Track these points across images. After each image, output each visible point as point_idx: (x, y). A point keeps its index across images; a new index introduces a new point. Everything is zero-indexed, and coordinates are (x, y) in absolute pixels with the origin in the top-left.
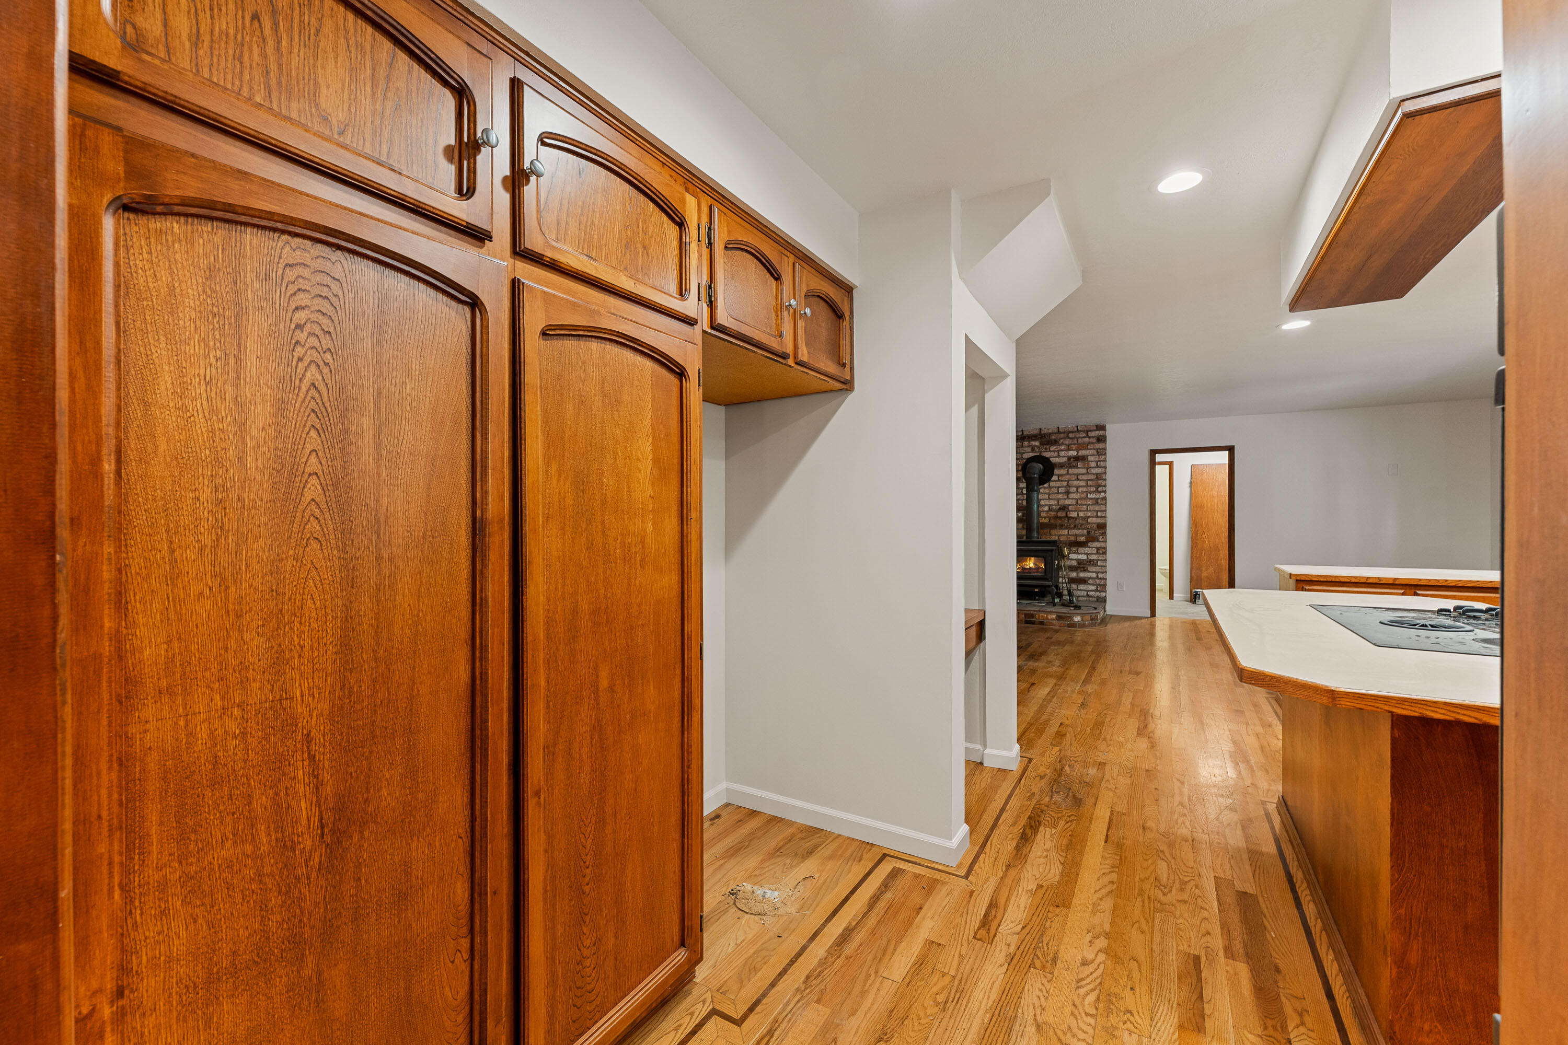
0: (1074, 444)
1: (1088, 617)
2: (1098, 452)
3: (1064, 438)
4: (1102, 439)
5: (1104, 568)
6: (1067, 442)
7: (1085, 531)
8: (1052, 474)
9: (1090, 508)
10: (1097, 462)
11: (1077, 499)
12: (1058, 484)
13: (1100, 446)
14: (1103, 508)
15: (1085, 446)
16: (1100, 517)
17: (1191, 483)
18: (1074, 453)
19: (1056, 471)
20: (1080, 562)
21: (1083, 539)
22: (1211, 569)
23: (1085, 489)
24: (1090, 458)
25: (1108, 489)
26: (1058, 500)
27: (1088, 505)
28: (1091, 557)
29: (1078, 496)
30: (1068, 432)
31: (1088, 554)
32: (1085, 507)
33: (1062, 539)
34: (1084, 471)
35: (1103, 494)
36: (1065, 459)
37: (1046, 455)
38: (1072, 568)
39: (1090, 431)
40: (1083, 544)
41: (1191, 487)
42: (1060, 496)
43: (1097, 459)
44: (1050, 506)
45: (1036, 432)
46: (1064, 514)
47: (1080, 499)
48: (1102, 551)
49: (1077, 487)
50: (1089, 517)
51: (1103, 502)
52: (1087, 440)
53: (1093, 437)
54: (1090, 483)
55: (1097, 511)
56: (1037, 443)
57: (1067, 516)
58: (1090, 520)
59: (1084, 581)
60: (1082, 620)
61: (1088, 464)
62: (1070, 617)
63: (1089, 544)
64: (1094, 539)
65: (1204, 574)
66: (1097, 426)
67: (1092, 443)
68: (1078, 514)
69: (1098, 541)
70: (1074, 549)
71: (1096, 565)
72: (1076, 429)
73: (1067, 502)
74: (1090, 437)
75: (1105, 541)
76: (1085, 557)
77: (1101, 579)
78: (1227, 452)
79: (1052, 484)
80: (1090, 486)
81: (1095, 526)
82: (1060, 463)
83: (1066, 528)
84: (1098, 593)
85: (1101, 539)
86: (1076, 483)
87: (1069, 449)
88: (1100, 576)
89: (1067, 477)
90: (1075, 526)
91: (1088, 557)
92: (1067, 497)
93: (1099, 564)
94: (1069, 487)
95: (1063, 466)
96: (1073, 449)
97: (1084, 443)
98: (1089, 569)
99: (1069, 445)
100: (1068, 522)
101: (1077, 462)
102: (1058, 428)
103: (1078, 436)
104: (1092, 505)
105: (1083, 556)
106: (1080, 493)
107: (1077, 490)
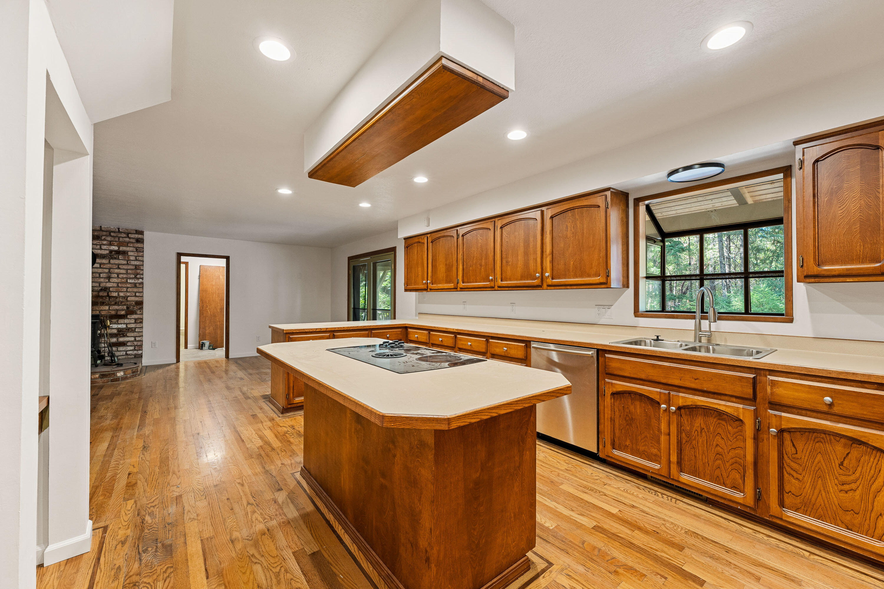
0: (116, 241)
1: (130, 371)
2: (137, 250)
3: (106, 236)
4: (140, 241)
5: (141, 334)
6: (109, 239)
7: (125, 307)
9: (129, 290)
10: (136, 257)
11: (118, 283)
12: (100, 271)
13: (139, 245)
14: (141, 290)
15: (127, 244)
16: (138, 297)
17: (199, 276)
18: (116, 248)
19: (99, 261)
20: (119, 330)
21: (123, 313)
22: (211, 328)
23: (125, 276)
24: (130, 253)
25: (145, 276)
26: (100, 283)
27: (128, 288)
28: (129, 326)
29: (119, 280)
30: (110, 232)
31: (127, 324)
32: (125, 289)
33: (103, 313)
34: (125, 262)
35: (141, 280)
36: (108, 252)
38: (112, 335)
39: (131, 233)
40: (123, 317)
41: (199, 278)
42: (102, 280)
43: (136, 255)
46: (105, 294)
47: (121, 283)
48: (140, 321)
49: (118, 274)
50: (129, 296)
51: (141, 286)
52: (127, 239)
53: (133, 238)
54: (129, 271)
55: (136, 293)
57: (108, 295)
58: (129, 299)
59: (124, 344)
60: (125, 374)
61: (128, 257)
62: (114, 374)
63: (128, 317)
64: (133, 313)
65: (207, 331)
66: (136, 231)
67: (132, 243)
68: (118, 294)
69: (136, 314)
70: (114, 321)
71: (134, 331)
72: (117, 230)
73: (108, 285)
74: (130, 238)
75: (142, 314)
76: (124, 326)
77: (138, 341)
78: (225, 260)
80: (130, 274)
81: (133, 303)
82: (101, 254)
83: (106, 305)
84: (135, 352)
85: (138, 312)
86: (117, 271)
87: (110, 244)
88: (137, 339)
89: (109, 265)
90: (116, 303)
91: (127, 326)
92: (109, 280)
93: (136, 331)
94: (111, 273)
95: (105, 257)
96: (115, 245)
97: (125, 242)
98: (128, 335)
99: (110, 242)
100: (109, 299)
101: (118, 255)
102: (101, 227)
103: (119, 236)
104: (131, 287)
105: (122, 325)
106: (120, 278)
107: (118, 276)
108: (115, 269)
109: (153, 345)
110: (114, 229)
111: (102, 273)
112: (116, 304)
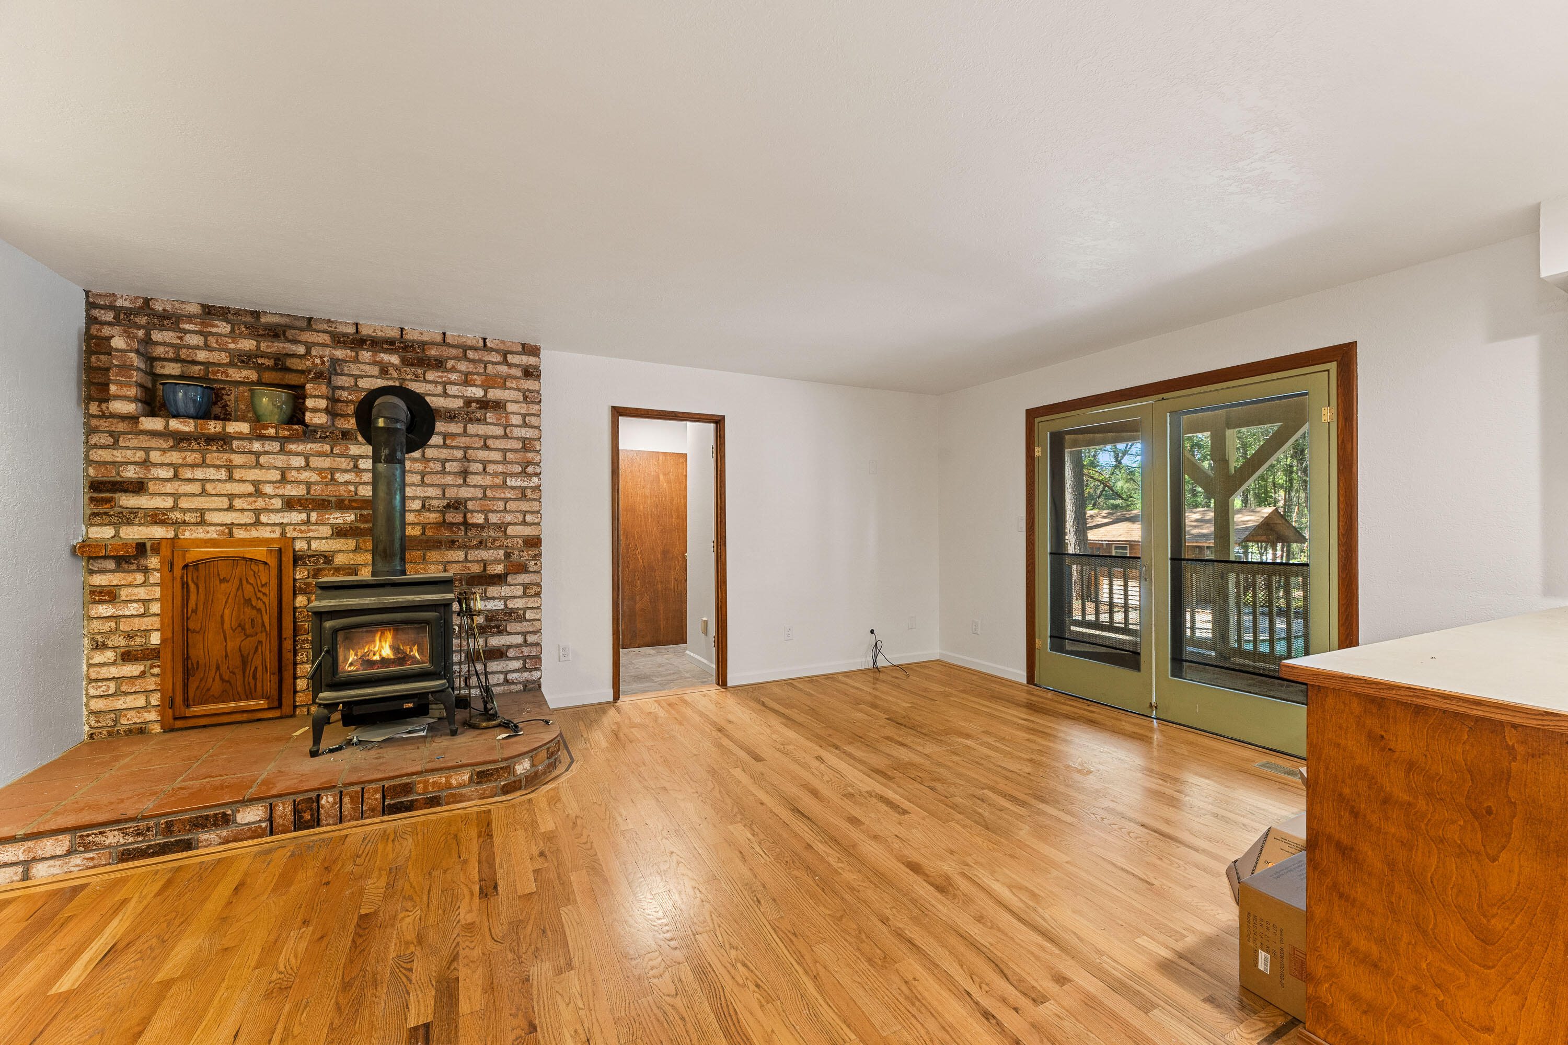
0: (478, 374)
2: (525, 398)
3: (456, 358)
4: (531, 373)
5: (537, 624)
6: (463, 366)
7: (501, 553)
8: (431, 432)
9: (511, 506)
10: (524, 416)
11: (484, 488)
12: (444, 453)
13: (529, 384)
14: (535, 506)
15: (502, 382)
16: (531, 524)
18: (478, 393)
19: (440, 426)
20: (491, 616)
21: (499, 569)
23: (500, 468)
24: (511, 407)
25: (545, 468)
26: (444, 488)
27: (506, 500)
28: (512, 604)
29: (487, 481)
30: (466, 348)
31: (506, 599)
32: (501, 504)
33: (453, 570)
34: (499, 431)
35: (535, 479)
36: (460, 403)
37: (417, 387)
38: (475, 630)
39: (512, 353)
40: (499, 579)
42: (449, 480)
43: (524, 411)
44: (424, 500)
45: (394, 333)
46: (459, 518)
47: (491, 487)
48: (533, 590)
49: (485, 464)
50: (509, 524)
51: (536, 496)
52: (504, 369)
53: (517, 366)
54: (510, 456)
55: (525, 513)
56: (395, 359)
57: (465, 523)
58: (511, 530)
59: (499, 654)
60: (533, 765)
61: (506, 418)
63: (509, 579)
64: (522, 569)
66: (523, 345)
67: (515, 378)
68: (486, 519)
69: (526, 571)
70: (480, 590)
71: (522, 619)
72: (481, 343)
73: (465, 493)
74: (510, 366)
75: (539, 571)
76: (499, 605)
77: (532, 645)
78: (715, 426)
79: (430, 452)
80: (511, 463)
81: (520, 541)
82: (448, 410)
83: (459, 548)
84: (526, 674)
85: (532, 566)
86: (482, 455)
87: (467, 382)
88: (531, 639)
89: (463, 439)
90: (481, 542)
91: (506, 605)
92: (465, 481)
93: (527, 617)
94: (469, 461)
95: (454, 417)
96: (478, 383)
97: (498, 375)
98: (508, 629)
99: (466, 374)
100: (466, 533)
101: (483, 411)
102: (444, 334)
103: (486, 358)
104: (515, 500)
105: (496, 602)
106: (490, 474)
107: (484, 469)
108: (478, 449)
109: (561, 653)
110: (474, 341)
111: (448, 461)
112: (481, 544)
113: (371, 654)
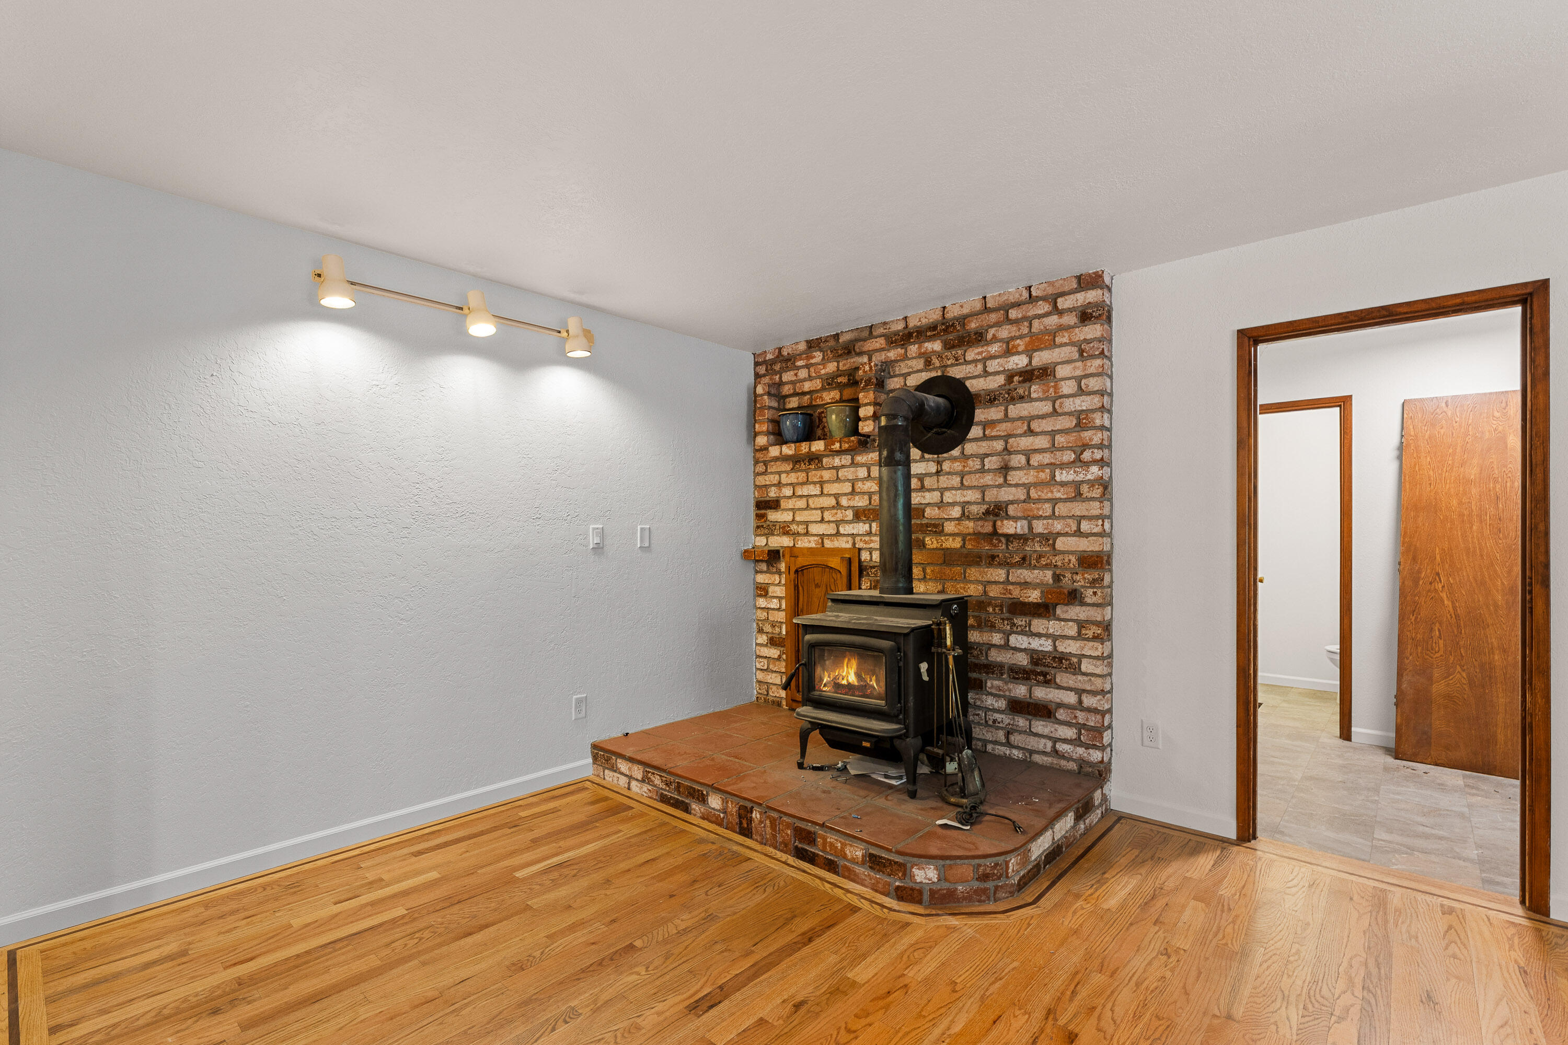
0: (1021, 337)
1: (965, 870)
2: (1081, 352)
3: (998, 324)
4: (1090, 315)
5: (1096, 681)
6: (1004, 332)
7: (1049, 574)
8: (970, 423)
9: (1061, 509)
10: (1079, 380)
11: (1027, 487)
12: (983, 447)
13: (1093, 331)
15: (1048, 340)
16: (1091, 535)
17: (1401, 448)
18: (1019, 362)
19: (980, 414)
20: (1036, 657)
21: (1034, 596)
23: (1046, 458)
24: (1062, 371)
25: (1116, 452)
26: (983, 489)
27: (1055, 502)
28: (1061, 647)
29: (1031, 477)
30: (1006, 308)
31: (1055, 638)
32: (1047, 507)
33: (994, 592)
34: (1046, 407)
35: (1100, 468)
36: (1001, 380)
37: (957, 372)
38: (1018, 674)
39: (1063, 294)
40: (1044, 610)
41: (1400, 458)
42: (988, 479)
43: (1079, 373)
44: (964, 505)
45: (936, 316)
46: (997, 527)
47: (1035, 485)
48: (1098, 631)
49: (1028, 454)
50: (1059, 534)
51: (1102, 493)
52: (1053, 320)
53: (1070, 310)
54: (1060, 439)
56: (937, 346)
57: (1003, 532)
58: (1061, 544)
59: (1045, 711)
60: (941, 880)
61: (1056, 388)
62: (902, 866)
63: (1059, 611)
64: (1074, 597)
65: (1438, 688)
66: (1079, 278)
67: (1068, 328)
68: (1031, 528)
69: (1083, 603)
70: (1020, 621)
71: (1075, 669)
72: (1026, 295)
73: (1006, 495)
74: (1060, 313)
75: (1108, 602)
76: (1045, 645)
77: (1089, 710)
78: (1518, 311)
79: (970, 448)
80: (1062, 449)
81: (1073, 559)
82: (989, 392)
83: (1000, 565)
84: (1081, 751)
85: (1094, 598)
86: (1025, 443)
87: (1009, 352)
88: (1086, 701)
89: (1004, 426)
90: (1024, 559)
91: (1055, 647)
92: (1006, 480)
93: (1083, 668)
94: (1010, 453)
95: (995, 399)
96: (1020, 349)
97: (1046, 332)
98: (1058, 680)
99: (1007, 342)
100: (1007, 548)
101: (1027, 385)
102: (985, 298)
103: (1030, 314)
104: (1065, 500)
105: (1042, 641)
106: (1035, 468)
107: (1028, 461)
108: (1021, 435)
109: (1146, 734)
110: (1017, 296)
111: (987, 455)
112: (1024, 562)
113: (841, 678)
